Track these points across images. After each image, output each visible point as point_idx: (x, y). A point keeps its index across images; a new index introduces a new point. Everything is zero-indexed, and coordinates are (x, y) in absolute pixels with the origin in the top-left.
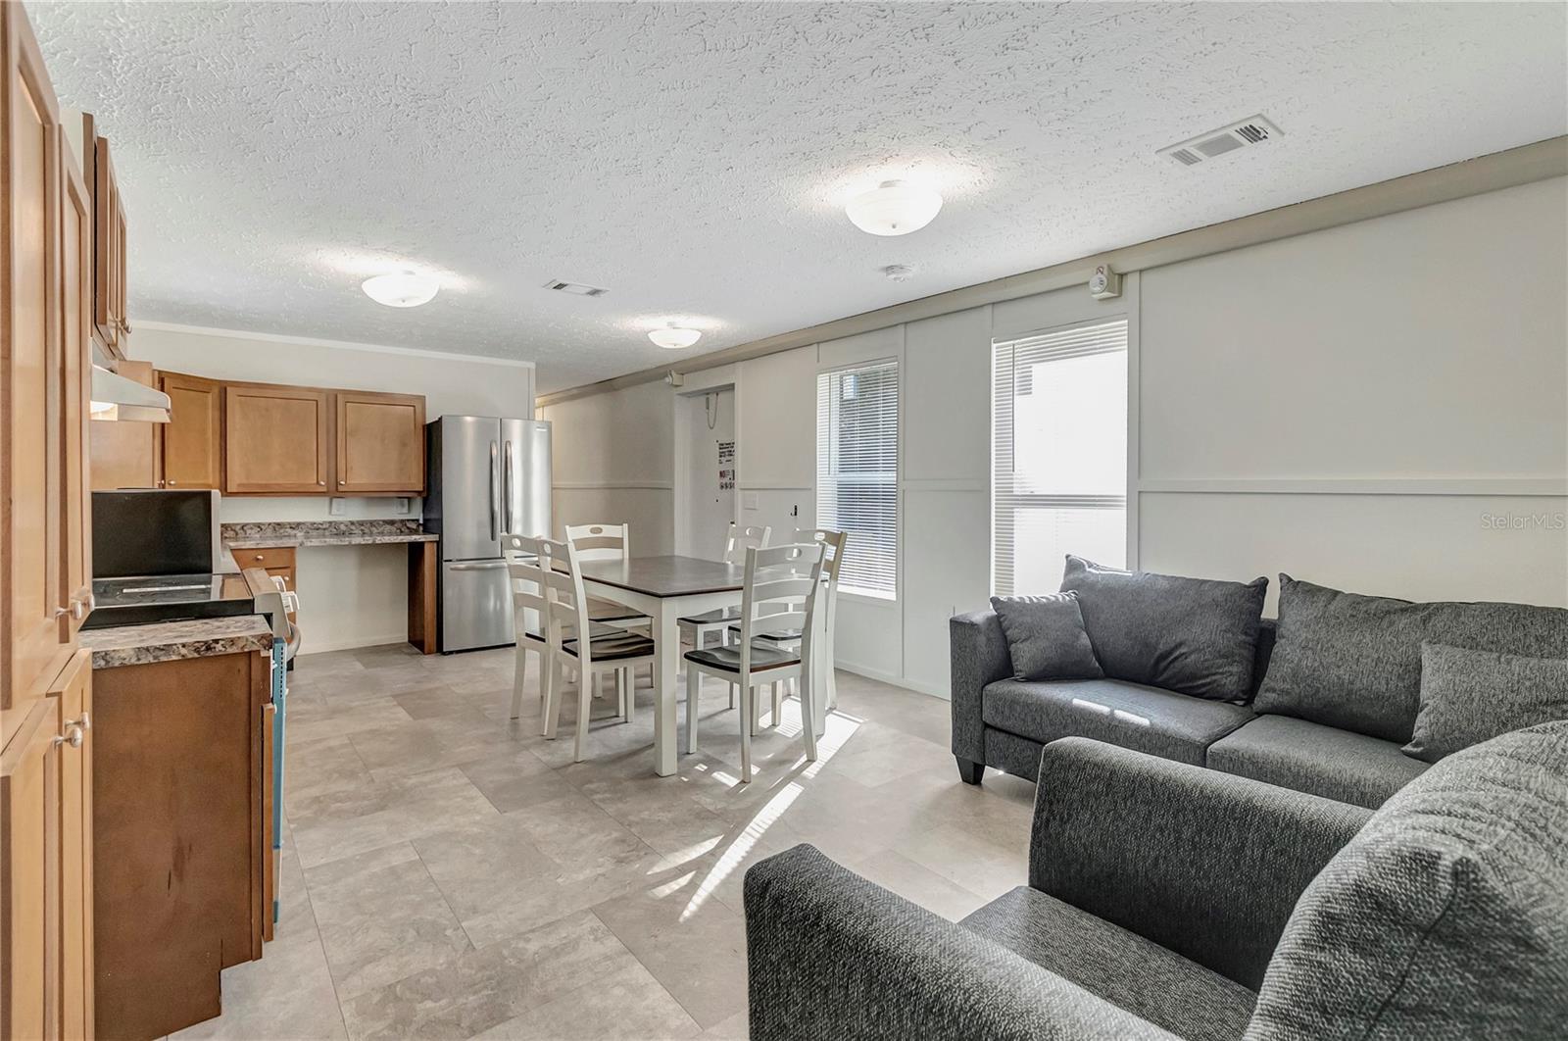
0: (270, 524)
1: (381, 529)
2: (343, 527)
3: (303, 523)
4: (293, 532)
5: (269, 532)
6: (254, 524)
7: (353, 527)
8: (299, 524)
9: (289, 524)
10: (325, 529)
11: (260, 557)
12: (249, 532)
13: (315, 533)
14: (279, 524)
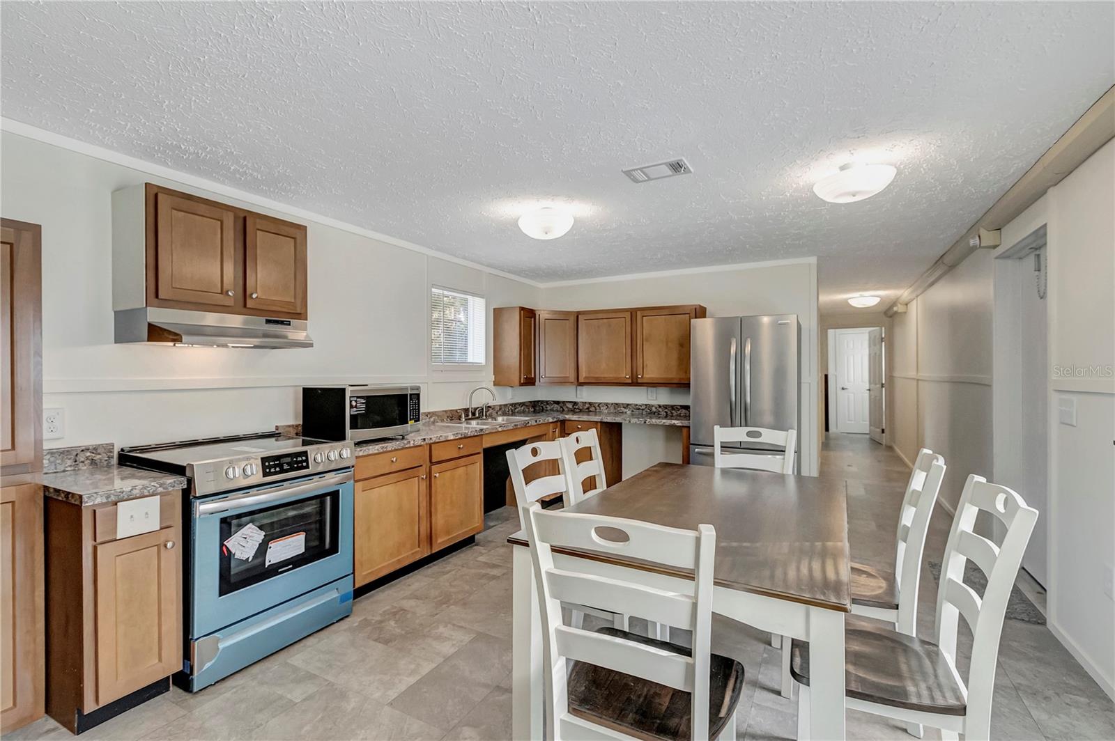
0: (612, 404)
1: (679, 412)
2: (654, 409)
3: (631, 405)
4: (625, 410)
5: (612, 410)
6: (605, 403)
7: (660, 410)
8: (628, 405)
9: (623, 404)
10: (643, 410)
11: (580, 427)
12: (602, 408)
13: (637, 412)
14: (617, 404)
